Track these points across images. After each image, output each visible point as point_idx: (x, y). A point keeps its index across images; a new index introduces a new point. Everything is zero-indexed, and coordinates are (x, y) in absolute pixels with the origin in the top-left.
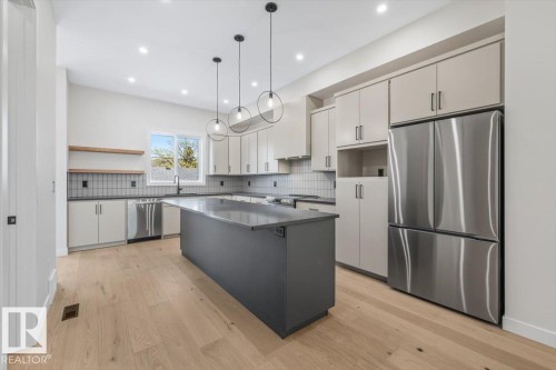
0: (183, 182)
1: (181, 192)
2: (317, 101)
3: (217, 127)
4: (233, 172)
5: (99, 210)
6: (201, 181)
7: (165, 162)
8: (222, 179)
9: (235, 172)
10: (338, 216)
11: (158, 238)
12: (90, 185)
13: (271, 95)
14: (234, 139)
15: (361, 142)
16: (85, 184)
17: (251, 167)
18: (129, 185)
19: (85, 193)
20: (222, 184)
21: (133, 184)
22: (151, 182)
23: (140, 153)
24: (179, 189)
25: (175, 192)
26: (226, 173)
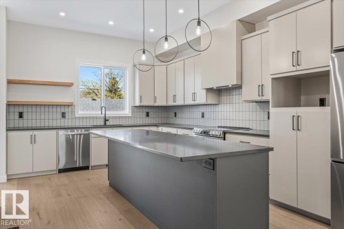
0: (109, 114)
1: (108, 123)
2: (249, 25)
3: (144, 57)
4: (158, 103)
5: (33, 140)
6: (127, 112)
7: (91, 93)
8: (148, 110)
9: (161, 102)
10: (272, 149)
11: (87, 168)
12: (25, 116)
13: (199, 23)
14: (160, 69)
15: (299, 68)
16: (21, 115)
17: (177, 97)
18: (59, 115)
19: (21, 123)
20: (148, 115)
21: (63, 115)
22: (79, 113)
23: (70, 85)
24: (106, 120)
25: (102, 123)
26: (151, 104)
